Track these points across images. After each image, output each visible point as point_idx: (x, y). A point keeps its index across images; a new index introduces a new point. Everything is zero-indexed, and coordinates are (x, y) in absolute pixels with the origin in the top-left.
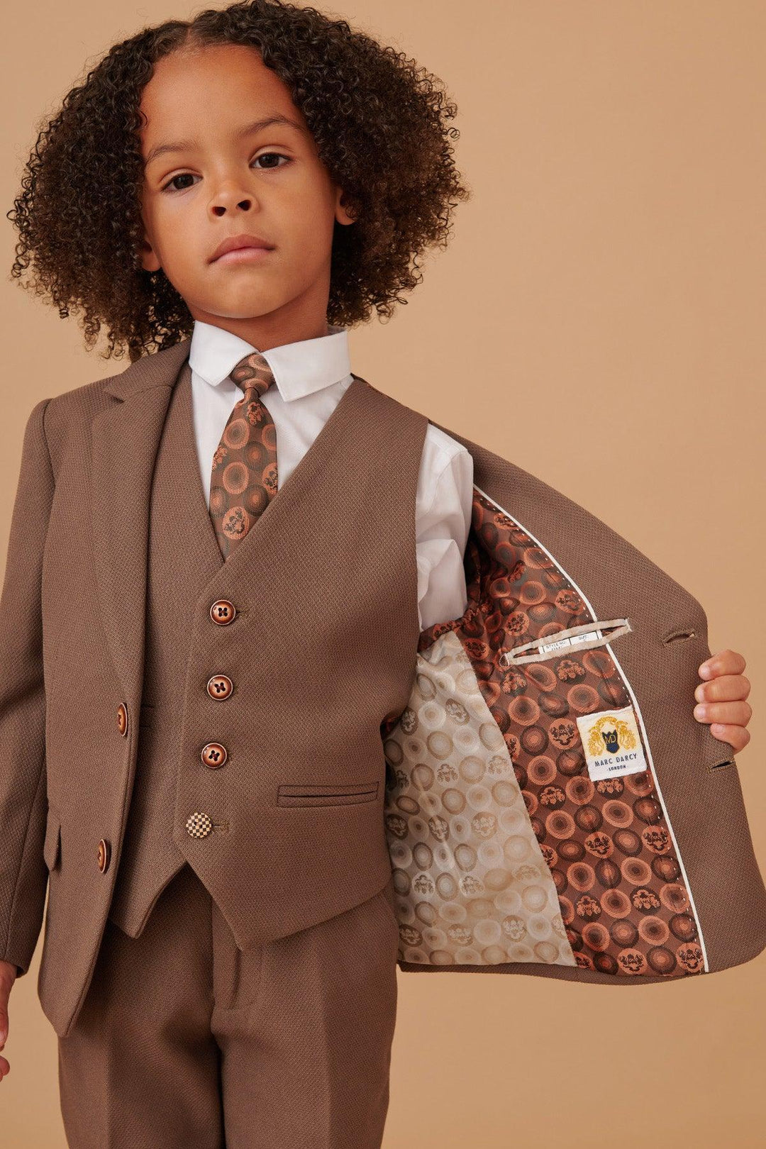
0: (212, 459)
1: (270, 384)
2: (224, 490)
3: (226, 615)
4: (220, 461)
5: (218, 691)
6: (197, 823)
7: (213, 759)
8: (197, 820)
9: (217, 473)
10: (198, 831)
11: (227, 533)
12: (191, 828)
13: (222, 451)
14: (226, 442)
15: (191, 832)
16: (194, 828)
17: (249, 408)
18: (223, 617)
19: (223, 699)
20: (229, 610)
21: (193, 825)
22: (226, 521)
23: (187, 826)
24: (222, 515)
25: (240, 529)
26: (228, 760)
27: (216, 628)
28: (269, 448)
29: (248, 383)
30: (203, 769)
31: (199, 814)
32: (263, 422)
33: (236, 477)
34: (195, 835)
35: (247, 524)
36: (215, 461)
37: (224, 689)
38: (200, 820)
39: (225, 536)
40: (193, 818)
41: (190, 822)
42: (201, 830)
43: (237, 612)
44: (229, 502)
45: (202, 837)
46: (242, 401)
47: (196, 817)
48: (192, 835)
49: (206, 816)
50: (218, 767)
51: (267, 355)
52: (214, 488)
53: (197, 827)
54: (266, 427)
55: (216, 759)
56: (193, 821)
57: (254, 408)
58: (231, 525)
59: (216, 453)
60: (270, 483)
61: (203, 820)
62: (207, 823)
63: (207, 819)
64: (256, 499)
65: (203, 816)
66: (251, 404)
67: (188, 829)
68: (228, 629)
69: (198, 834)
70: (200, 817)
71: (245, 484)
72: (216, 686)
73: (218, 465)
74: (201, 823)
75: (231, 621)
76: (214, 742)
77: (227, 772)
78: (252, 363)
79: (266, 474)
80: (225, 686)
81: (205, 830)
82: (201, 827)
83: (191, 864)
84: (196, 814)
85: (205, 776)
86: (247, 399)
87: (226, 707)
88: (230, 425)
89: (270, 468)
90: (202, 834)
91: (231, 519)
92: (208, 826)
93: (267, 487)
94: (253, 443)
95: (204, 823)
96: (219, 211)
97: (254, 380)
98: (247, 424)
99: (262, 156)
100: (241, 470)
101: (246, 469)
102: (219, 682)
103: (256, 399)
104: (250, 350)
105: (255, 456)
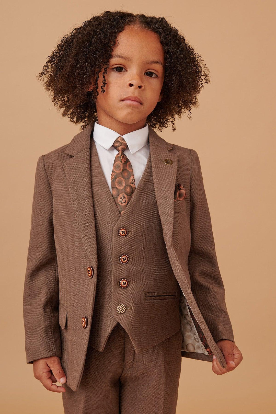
0: (110, 177)
1: (126, 148)
2: (117, 188)
3: (124, 233)
5: (124, 260)
6: (120, 308)
7: (124, 285)
8: (120, 307)
9: (113, 181)
10: (121, 311)
11: (120, 204)
12: (118, 310)
13: (114, 173)
14: (115, 170)
15: (119, 311)
16: (120, 310)
17: (121, 157)
18: (124, 234)
19: (126, 263)
20: (125, 231)
21: (119, 309)
22: (119, 199)
23: (117, 309)
24: (117, 197)
25: (125, 201)
26: (129, 285)
27: (121, 238)
28: (130, 171)
29: (120, 148)
30: (121, 289)
31: (121, 305)
32: (127, 162)
33: (120, 183)
34: (120, 312)
35: (127, 199)
36: (112, 178)
37: (126, 260)
38: (122, 307)
39: (119, 205)
40: (119, 306)
41: (118, 308)
42: (122, 310)
43: (128, 232)
44: (119, 192)
45: (123, 313)
46: (118, 154)
47: (120, 306)
48: (119, 312)
49: (124, 305)
50: (126, 287)
51: (124, 137)
52: (113, 187)
53: (121, 310)
54: (128, 164)
55: (125, 285)
56: (119, 307)
57: (123, 157)
58: (121, 200)
59: (111, 175)
60: (132, 183)
61: (123, 307)
62: (124, 307)
63: (124, 306)
64: (128, 190)
65: (122, 305)
66: (122, 156)
67: (117, 310)
68: (126, 238)
69: (121, 312)
70: (121, 306)
71: (124, 185)
72: (123, 258)
73: (113, 179)
74: (122, 308)
75: (126, 235)
76: (124, 279)
77: (129, 289)
78: (119, 140)
79: (131, 180)
80: (126, 258)
81: (124, 310)
82: (122, 309)
83: (120, 323)
84: (120, 305)
85: (122, 291)
86: (120, 153)
87: (127, 266)
88: (115, 164)
89: (132, 178)
90: (123, 312)
91: (121, 198)
92: (124, 309)
93: (132, 185)
94: (124, 170)
95: (123, 308)
96: (131, 85)
97: (121, 146)
98: (121, 163)
99: (148, 72)
100: (121, 180)
101: (123, 180)
102: (124, 257)
103: (123, 154)
104: (118, 135)
105: (126, 174)
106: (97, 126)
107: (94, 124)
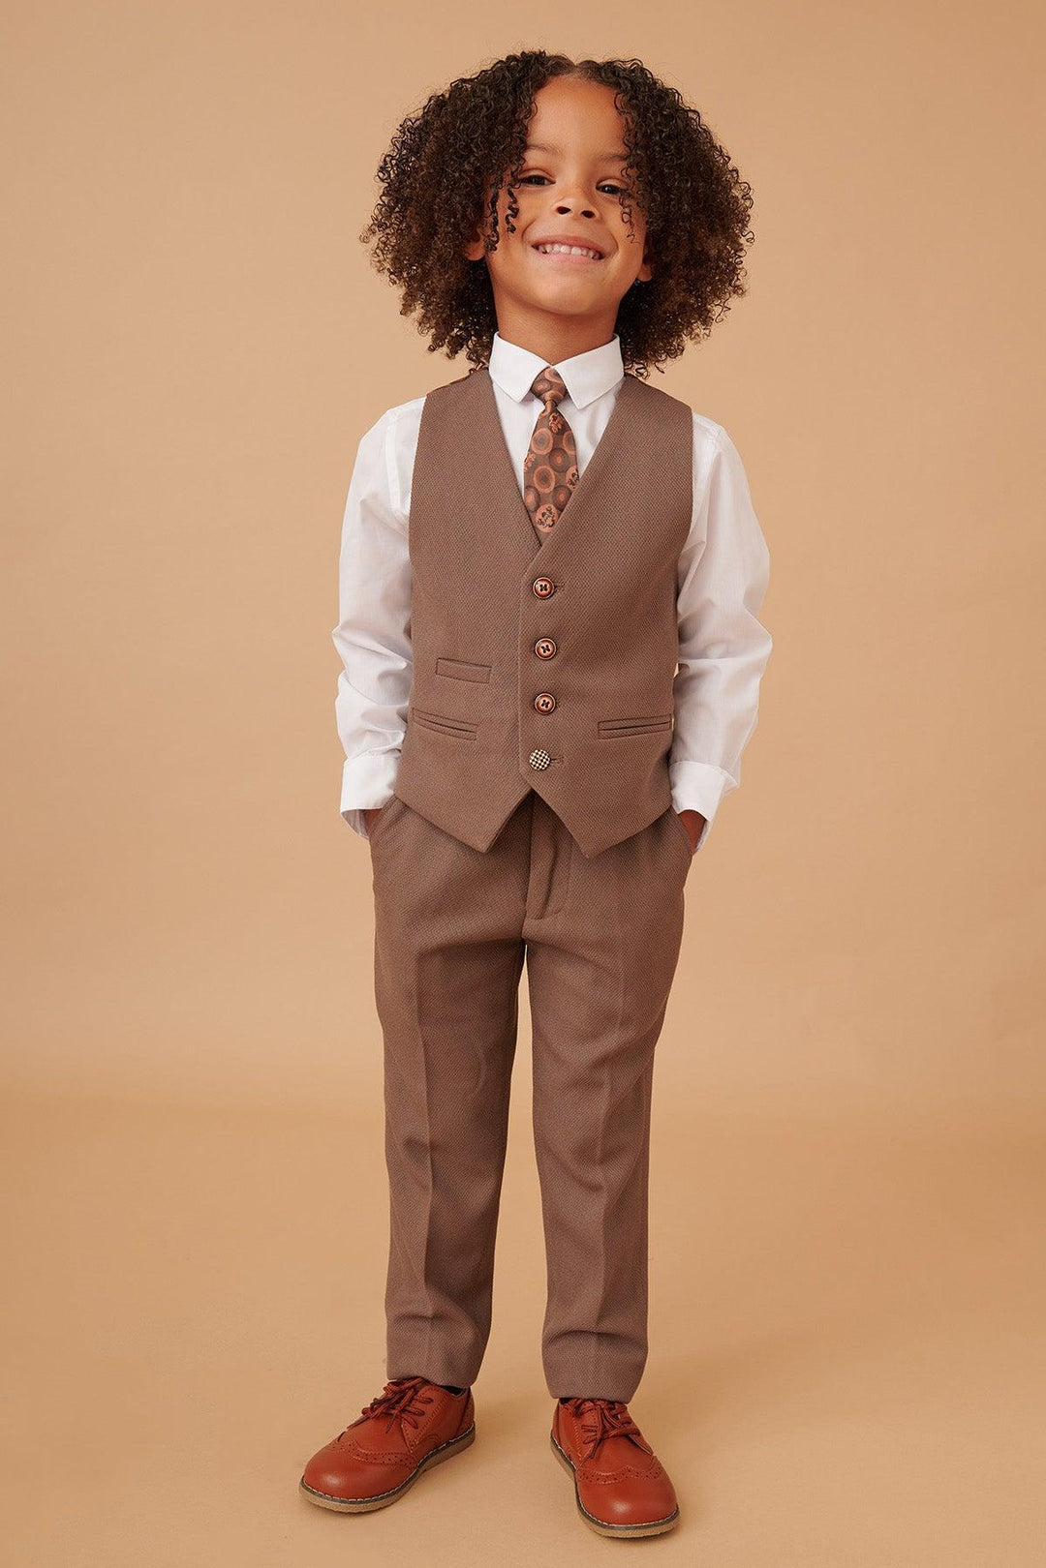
0: (523, 464)
1: (564, 395)
2: (536, 490)
3: (546, 590)
4: (530, 465)
5: (545, 652)
6: (538, 758)
7: (545, 707)
9: (529, 472)
10: (539, 764)
11: (541, 527)
13: (531, 456)
14: (534, 449)
15: (534, 765)
16: (536, 762)
17: (551, 418)
18: (544, 592)
19: (547, 659)
20: (548, 586)
21: (535, 760)
22: (538, 516)
23: (531, 761)
24: (536, 511)
25: (551, 522)
26: (556, 708)
27: (539, 601)
28: (570, 452)
29: (547, 396)
30: (538, 717)
31: (539, 751)
32: (563, 430)
33: (545, 479)
35: (555, 519)
36: (526, 465)
37: (549, 650)
38: (540, 755)
39: (539, 530)
40: (534, 754)
41: (532, 758)
43: (556, 587)
44: (540, 500)
45: (543, 768)
46: (544, 411)
47: (537, 754)
48: (534, 767)
49: (545, 753)
50: (549, 713)
51: (560, 368)
52: (527, 487)
53: (538, 761)
54: (566, 433)
55: (547, 707)
56: (535, 757)
57: (555, 419)
58: (544, 520)
59: (526, 458)
60: (572, 483)
61: (543, 755)
62: (547, 757)
63: (546, 755)
64: (562, 497)
65: (542, 752)
66: (553, 415)
67: (531, 763)
68: (549, 601)
69: (539, 766)
70: (539, 753)
71: (553, 485)
72: (543, 647)
73: (529, 468)
74: (541, 758)
75: (551, 595)
76: (546, 692)
77: (556, 716)
78: (547, 375)
79: (569, 475)
80: (550, 647)
81: (545, 763)
82: (542, 761)
83: (536, 790)
84: (536, 751)
85: (540, 721)
86: (549, 410)
87: (551, 665)
88: (536, 434)
89: (572, 470)
90: (542, 765)
91: (544, 514)
92: (545, 759)
93: (570, 487)
94: (556, 449)
95: (543, 757)
96: (563, 210)
97: (551, 392)
98: (550, 433)
99: (605, 186)
100: (549, 474)
101: (552, 472)
102: (544, 645)
103: (555, 410)
104: (543, 364)
105: (559, 460)
106: (498, 343)
107: (493, 338)
